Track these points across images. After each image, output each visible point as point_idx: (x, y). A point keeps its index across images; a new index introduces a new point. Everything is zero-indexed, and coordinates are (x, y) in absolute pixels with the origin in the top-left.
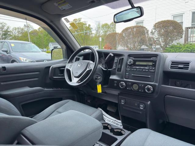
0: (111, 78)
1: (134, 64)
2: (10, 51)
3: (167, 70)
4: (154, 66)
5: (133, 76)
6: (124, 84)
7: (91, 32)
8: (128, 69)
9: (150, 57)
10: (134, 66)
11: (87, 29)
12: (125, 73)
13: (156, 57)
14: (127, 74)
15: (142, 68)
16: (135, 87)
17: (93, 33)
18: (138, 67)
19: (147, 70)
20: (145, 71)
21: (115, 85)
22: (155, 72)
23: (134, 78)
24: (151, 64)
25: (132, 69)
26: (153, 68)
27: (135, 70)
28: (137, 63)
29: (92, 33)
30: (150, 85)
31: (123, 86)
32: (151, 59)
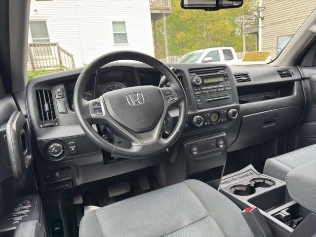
1: (203, 84)
8: (198, 93)
9: (217, 71)
10: (204, 86)
13: (224, 69)
14: (199, 100)
15: (215, 87)
16: (214, 118)
18: (210, 88)
19: (223, 89)
20: (221, 91)
22: (231, 89)
24: (221, 79)
25: (204, 92)
26: (229, 85)
27: (208, 91)
31: (201, 122)
32: (219, 73)
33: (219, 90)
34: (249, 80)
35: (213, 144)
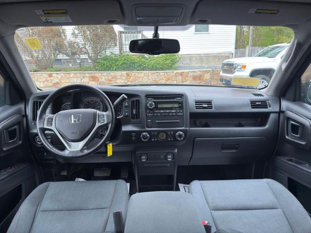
0: (123, 129)
1: (156, 108)
3: (193, 112)
4: (181, 108)
5: (157, 123)
6: (148, 135)
9: (174, 98)
10: (157, 110)
12: (146, 121)
13: (181, 97)
15: (168, 111)
16: (163, 137)
18: (162, 111)
19: (174, 114)
20: (172, 115)
21: (134, 138)
22: (183, 115)
23: (160, 125)
24: (176, 105)
25: (156, 114)
26: (181, 111)
28: (159, 106)
30: (181, 131)
31: (147, 138)
32: (175, 100)
33: (170, 114)
34: (211, 108)
35: (162, 157)
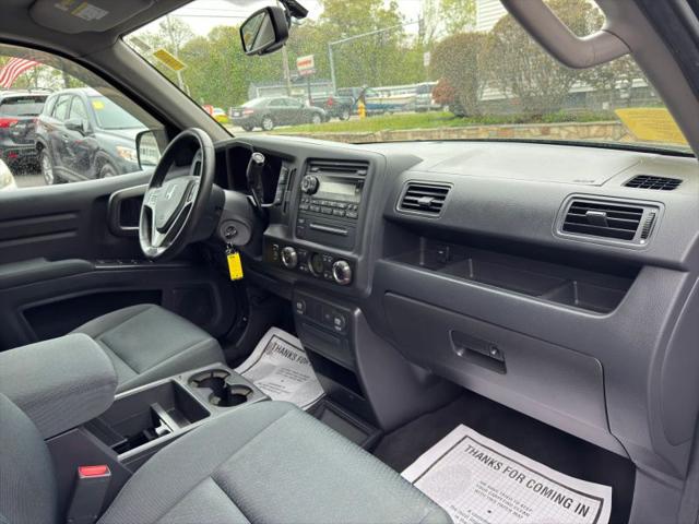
0: (267, 233)
2: (90, 127)
5: (312, 229)
6: (294, 254)
7: (400, 29)
8: (304, 207)
9: (354, 170)
11: (383, 19)
12: (297, 219)
14: (301, 221)
15: (332, 203)
16: (319, 266)
17: (406, 33)
19: (341, 213)
20: (337, 216)
21: (276, 254)
22: (357, 219)
26: (355, 207)
27: (317, 209)
29: (404, 36)
30: (345, 261)
31: (290, 258)
32: (355, 176)
33: (335, 212)
34: (438, 209)
35: (327, 316)
